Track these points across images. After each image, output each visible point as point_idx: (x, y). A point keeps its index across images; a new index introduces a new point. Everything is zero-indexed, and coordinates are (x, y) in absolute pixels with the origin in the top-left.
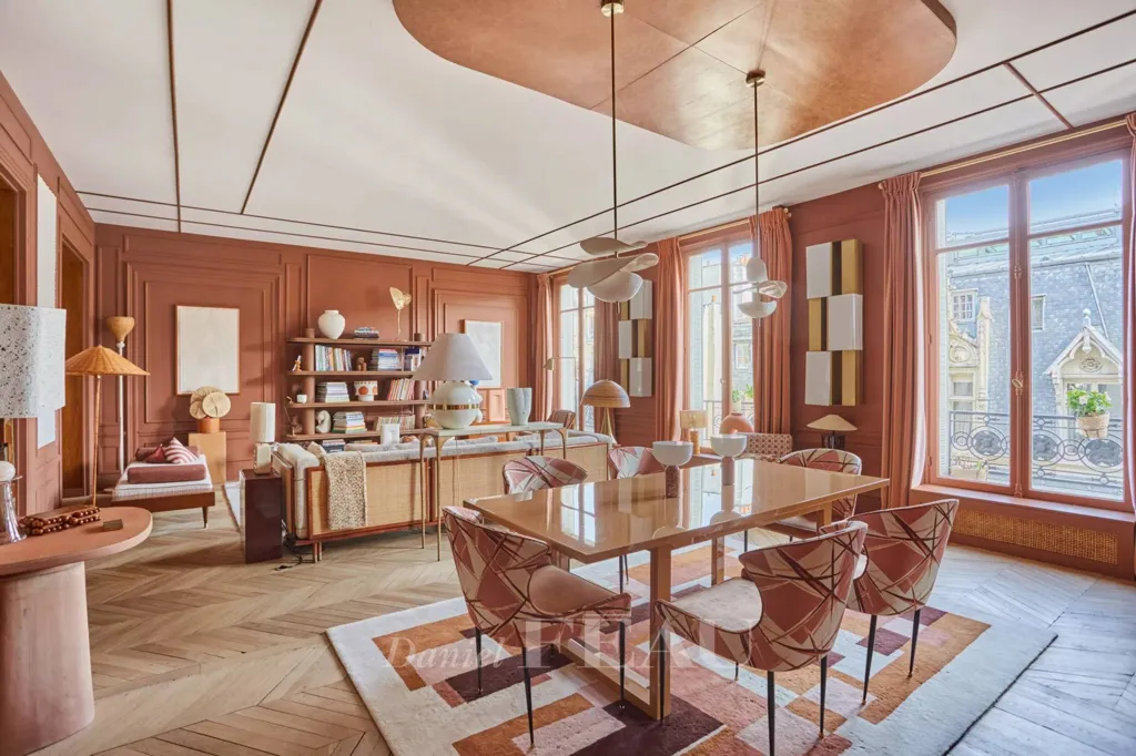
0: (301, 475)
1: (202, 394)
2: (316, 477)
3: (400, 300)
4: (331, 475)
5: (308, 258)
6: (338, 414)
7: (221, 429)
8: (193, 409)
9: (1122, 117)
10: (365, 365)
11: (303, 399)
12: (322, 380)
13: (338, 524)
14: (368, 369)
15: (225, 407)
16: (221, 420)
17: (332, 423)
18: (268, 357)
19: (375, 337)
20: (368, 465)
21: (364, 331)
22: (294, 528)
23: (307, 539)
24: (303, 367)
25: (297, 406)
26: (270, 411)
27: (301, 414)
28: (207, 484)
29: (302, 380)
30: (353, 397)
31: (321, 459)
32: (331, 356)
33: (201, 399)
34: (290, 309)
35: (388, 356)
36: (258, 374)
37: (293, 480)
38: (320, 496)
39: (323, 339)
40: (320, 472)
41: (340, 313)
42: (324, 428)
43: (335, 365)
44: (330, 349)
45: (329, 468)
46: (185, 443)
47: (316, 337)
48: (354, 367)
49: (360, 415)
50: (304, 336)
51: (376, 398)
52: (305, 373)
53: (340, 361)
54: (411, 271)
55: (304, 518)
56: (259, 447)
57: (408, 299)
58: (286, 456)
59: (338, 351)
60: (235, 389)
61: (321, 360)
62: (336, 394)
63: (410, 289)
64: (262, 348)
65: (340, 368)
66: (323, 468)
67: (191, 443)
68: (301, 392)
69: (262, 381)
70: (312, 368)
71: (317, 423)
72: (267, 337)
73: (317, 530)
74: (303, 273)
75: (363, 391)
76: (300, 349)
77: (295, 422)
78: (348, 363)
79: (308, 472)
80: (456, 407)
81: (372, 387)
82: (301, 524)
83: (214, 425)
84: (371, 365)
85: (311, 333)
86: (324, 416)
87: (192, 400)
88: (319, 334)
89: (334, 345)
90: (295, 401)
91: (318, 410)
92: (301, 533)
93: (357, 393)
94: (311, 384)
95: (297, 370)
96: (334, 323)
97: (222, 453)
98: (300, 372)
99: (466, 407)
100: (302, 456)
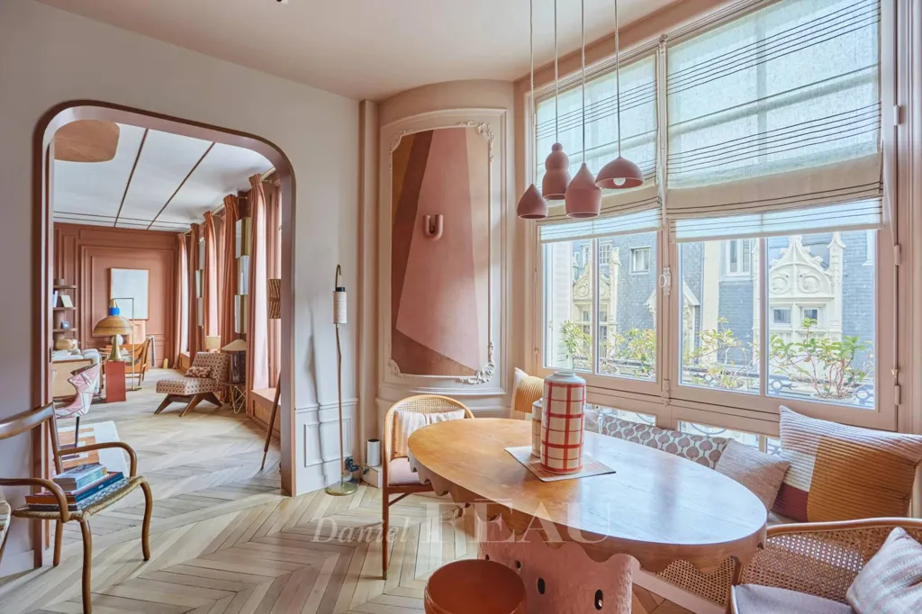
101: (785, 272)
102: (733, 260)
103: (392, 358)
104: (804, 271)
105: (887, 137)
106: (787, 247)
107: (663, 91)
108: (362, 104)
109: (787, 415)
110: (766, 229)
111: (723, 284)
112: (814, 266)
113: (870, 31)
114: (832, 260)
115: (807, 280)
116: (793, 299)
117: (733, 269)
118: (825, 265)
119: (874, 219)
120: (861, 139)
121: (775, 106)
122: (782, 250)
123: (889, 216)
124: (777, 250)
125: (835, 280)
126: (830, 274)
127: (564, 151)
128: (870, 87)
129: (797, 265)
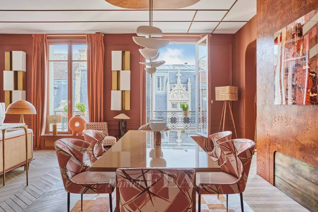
9: (199, 34)
101: (176, 91)
102: (159, 86)
104: (182, 92)
106: (176, 83)
111: (156, 95)
112: (184, 90)
114: (188, 89)
115: (183, 94)
116: (179, 100)
117: (159, 90)
118: (187, 90)
122: (175, 84)
124: (174, 84)
126: (188, 93)
129: (180, 89)
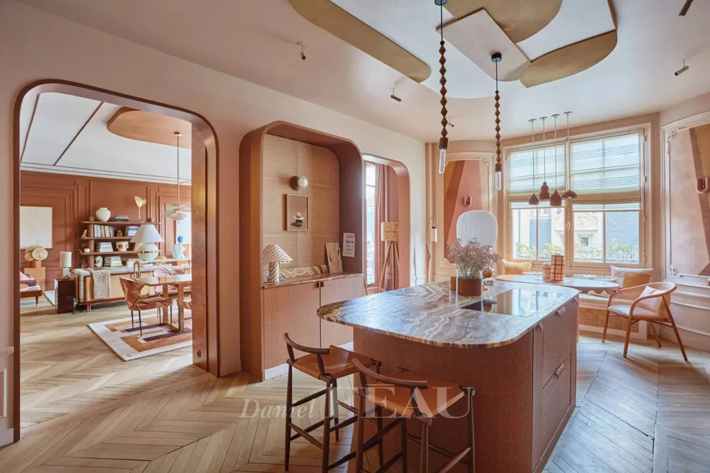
0: (82, 278)
1: (31, 249)
2: (88, 279)
3: (140, 202)
4: (94, 278)
5: (90, 181)
6: (106, 258)
7: (42, 266)
8: (27, 256)
10: (121, 234)
11: (87, 251)
12: (98, 242)
13: (98, 296)
14: (123, 236)
15: (45, 255)
16: (43, 261)
17: (104, 262)
18: (69, 230)
19: (127, 220)
20: (111, 275)
21: (121, 217)
22: (79, 299)
23: (85, 302)
24: (88, 235)
25: (84, 254)
26: (69, 255)
27: (86, 257)
28: (38, 287)
29: (87, 241)
30: (115, 249)
31: (91, 273)
32: (103, 230)
33: (31, 251)
34: (81, 207)
35: (134, 229)
36: (62, 238)
37: (79, 281)
38: (90, 286)
39: (98, 221)
40: (90, 278)
41: (108, 209)
42: (99, 265)
43: (105, 235)
44: (103, 227)
45: (94, 276)
46: (23, 272)
47: (95, 221)
48: (116, 234)
49: (119, 258)
50: (88, 221)
51: (128, 250)
52: (89, 238)
53: (109, 232)
54: (147, 187)
55: (83, 294)
56: (64, 269)
57: (144, 202)
58: (76, 273)
59: (107, 227)
60: (50, 246)
61: (97, 232)
62: (106, 248)
63: (147, 197)
64: (65, 226)
65: (108, 235)
66: (91, 276)
67: (25, 272)
68: (87, 247)
69: (66, 242)
70: (92, 236)
71: (95, 262)
72: (68, 221)
73: (89, 299)
74: (88, 190)
75: (121, 246)
76: (87, 227)
77: (83, 261)
78: (112, 234)
79: (85, 277)
80: (148, 252)
81: (125, 245)
82: (82, 297)
83: (38, 264)
84: (124, 234)
85: (92, 218)
86: (99, 259)
87: (26, 252)
88: (97, 220)
89: (105, 225)
90: (83, 252)
91: (96, 256)
92: (82, 301)
93: (117, 248)
94: (92, 244)
95: (84, 236)
96: (105, 214)
97: (43, 277)
98: (86, 238)
99: (152, 252)
100: (82, 272)
103: (445, 257)
105: (642, 185)
107: (568, 158)
108: (427, 144)
109: (613, 268)
110: (605, 209)
113: (637, 154)
115: (583, 219)
119: (638, 209)
120: (635, 185)
121: (608, 170)
123: (643, 208)
125: (599, 219)
127: (547, 184)
128: (637, 170)
